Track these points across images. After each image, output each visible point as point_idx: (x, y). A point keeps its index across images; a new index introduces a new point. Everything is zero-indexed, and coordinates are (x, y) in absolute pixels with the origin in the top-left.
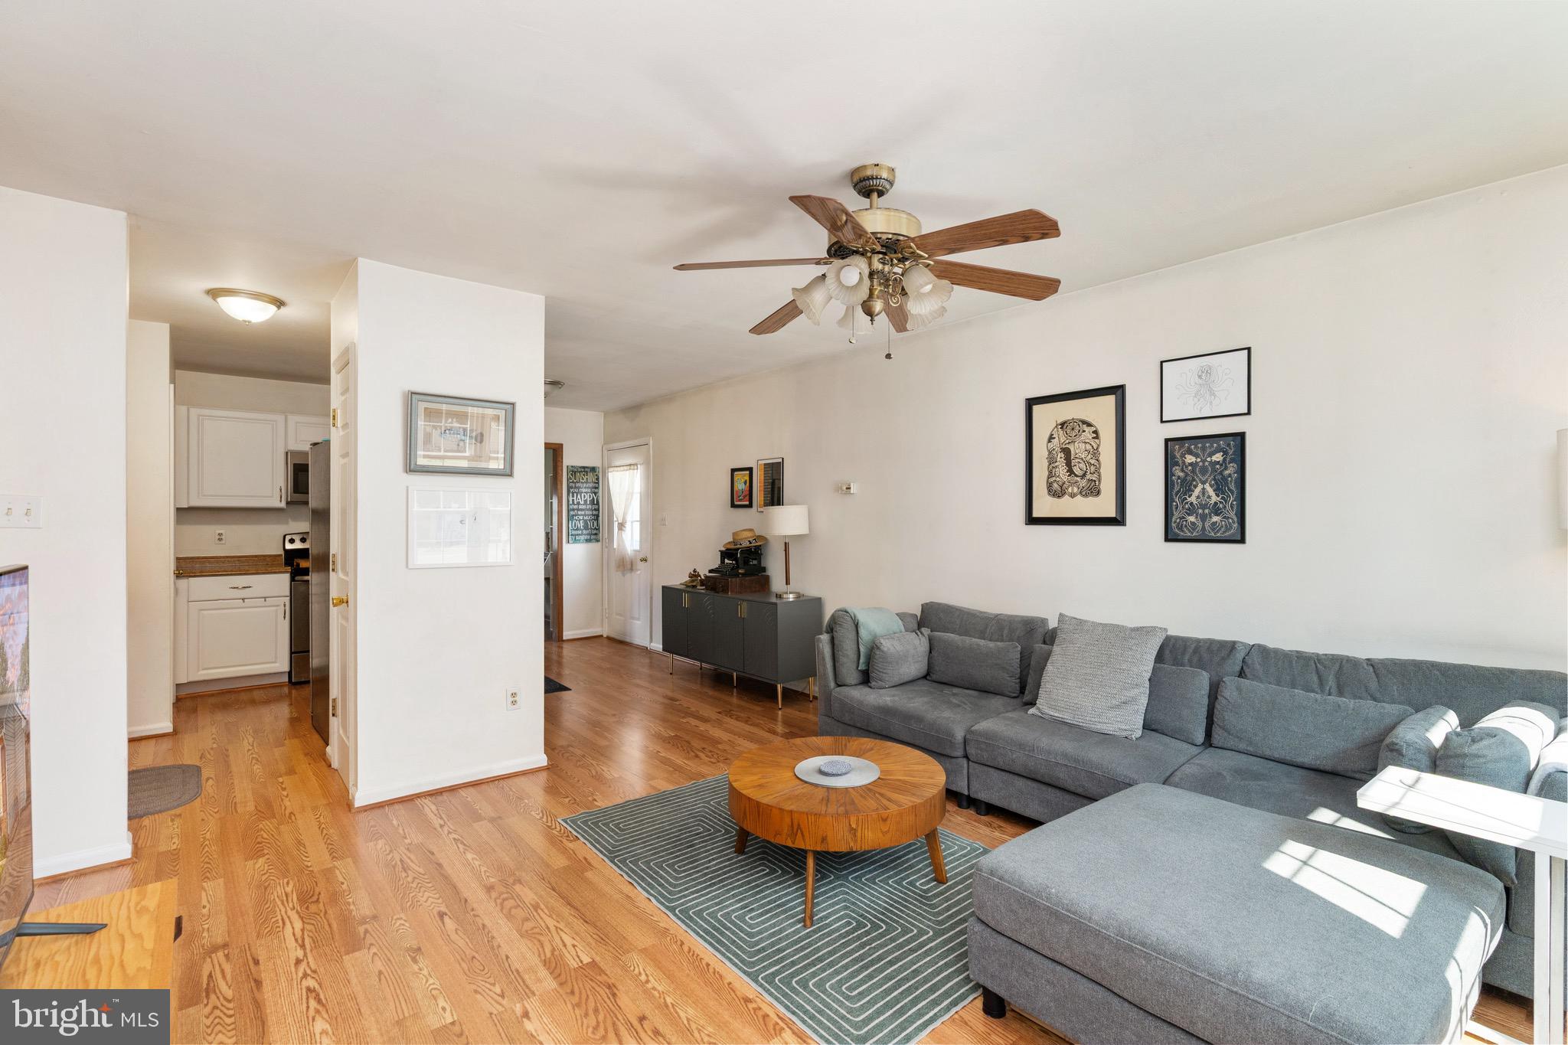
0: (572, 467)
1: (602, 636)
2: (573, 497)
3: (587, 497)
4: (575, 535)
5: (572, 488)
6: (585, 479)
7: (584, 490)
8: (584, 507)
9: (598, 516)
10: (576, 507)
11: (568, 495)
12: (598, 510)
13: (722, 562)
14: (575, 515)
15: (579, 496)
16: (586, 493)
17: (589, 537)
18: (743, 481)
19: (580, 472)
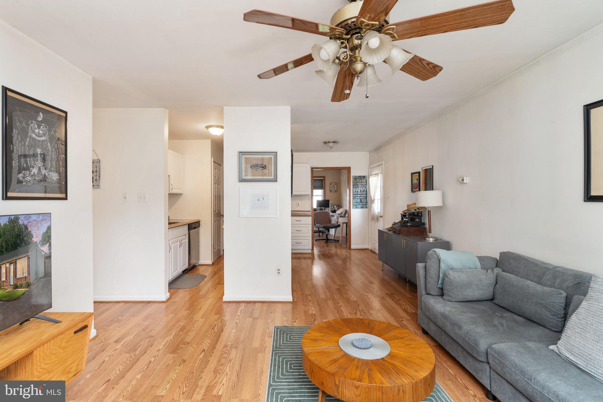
0: (355, 176)
1: (368, 249)
2: (355, 189)
3: (361, 189)
4: (356, 205)
5: (355, 185)
6: (360, 181)
8: (360, 193)
9: (366, 197)
10: (356, 193)
11: (353, 188)
12: (367, 194)
13: (402, 219)
14: (356, 197)
15: (358, 189)
16: (361, 187)
17: (362, 206)
18: (416, 179)
19: (358, 178)
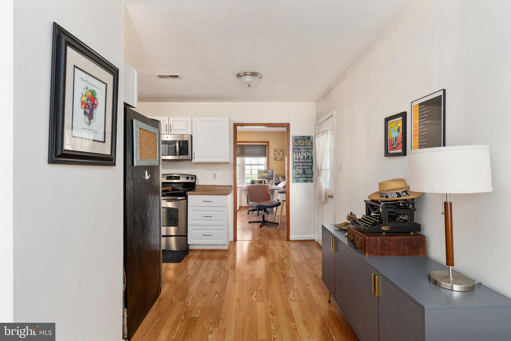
0: (295, 136)
1: (314, 240)
2: (296, 154)
3: (305, 154)
4: (297, 178)
5: (295, 149)
6: (304, 144)
7: (303, 151)
8: (303, 161)
9: (312, 166)
10: (298, 161)
11: (293, 153)
12: (312, 162)
13: (368, 212)
14: (297, 166)
15: (300, 154)
16: (305, 152)
17: (306, 179)
19: (300, 140)
